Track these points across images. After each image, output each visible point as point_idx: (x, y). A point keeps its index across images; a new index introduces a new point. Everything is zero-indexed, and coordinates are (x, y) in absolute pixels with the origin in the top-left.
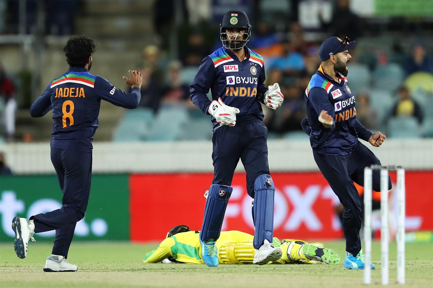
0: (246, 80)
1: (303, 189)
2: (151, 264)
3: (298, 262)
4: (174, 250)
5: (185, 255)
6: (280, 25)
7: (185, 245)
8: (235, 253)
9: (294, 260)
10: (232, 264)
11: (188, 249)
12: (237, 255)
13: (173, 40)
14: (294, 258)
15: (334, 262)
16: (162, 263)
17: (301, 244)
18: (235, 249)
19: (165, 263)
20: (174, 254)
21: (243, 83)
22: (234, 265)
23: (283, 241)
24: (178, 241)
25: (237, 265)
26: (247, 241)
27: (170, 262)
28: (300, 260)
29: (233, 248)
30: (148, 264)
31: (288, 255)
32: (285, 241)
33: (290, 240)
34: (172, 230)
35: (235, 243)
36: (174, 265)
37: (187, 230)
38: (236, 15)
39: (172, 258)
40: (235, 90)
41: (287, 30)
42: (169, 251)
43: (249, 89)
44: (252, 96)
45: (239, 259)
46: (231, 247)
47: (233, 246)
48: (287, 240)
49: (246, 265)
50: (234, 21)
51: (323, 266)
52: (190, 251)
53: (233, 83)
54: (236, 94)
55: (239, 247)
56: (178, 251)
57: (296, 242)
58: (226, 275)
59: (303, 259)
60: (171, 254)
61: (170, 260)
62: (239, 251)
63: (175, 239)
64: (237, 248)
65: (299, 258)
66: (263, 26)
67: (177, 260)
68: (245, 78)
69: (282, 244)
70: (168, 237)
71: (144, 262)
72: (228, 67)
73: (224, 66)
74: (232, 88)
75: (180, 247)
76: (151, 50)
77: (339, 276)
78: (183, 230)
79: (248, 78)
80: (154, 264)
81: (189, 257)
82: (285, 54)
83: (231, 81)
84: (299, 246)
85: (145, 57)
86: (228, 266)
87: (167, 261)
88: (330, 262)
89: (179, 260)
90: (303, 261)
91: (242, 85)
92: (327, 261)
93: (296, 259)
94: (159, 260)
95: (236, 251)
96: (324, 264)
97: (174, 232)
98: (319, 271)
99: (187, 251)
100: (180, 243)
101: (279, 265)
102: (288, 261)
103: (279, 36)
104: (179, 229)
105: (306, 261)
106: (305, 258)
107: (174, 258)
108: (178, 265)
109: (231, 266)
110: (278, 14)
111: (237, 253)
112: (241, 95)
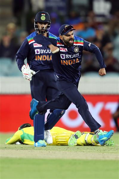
0: (46, 51)
1: (94, 104)
2: (10, 145)
3: (91, 145)
4: (22, 138)
5: (28, 140)
6: (83, 13)
7: (28, 134)
8: (56, 139)
9: (89, 143)
10: (55, 145)
11: (30, 136)
12: (57, 140)
13: (23, 20)
14: (89, 142)
15: (111, 145)
16: (16, 144)
17: (93, 135)
18: (56, 137)
19: (17, 144)
20: (22, 139)
21: (45, 53)
22: (55, 146)
23: (83, 133)
24: (24, 132)
25: (57, 146)
26: (63, 133)
27: (20, 144)
28: (92, 144)
29: (55, 136)
30: (8, 145)
31: (85, 141)
32: (84, 133)
33: (87, 132)
34: (22, 126)
35: (56, 134)
36: (22, 146)
37: (30, 126)
38: (44, 15)
39: (21, 142)
40: (40, 57)
41: (87, 16)
42: (20, 137)
43: (48, 56)
44: (50, 60)
45: (58, 142)
46: (54, 136)
47: (55, 135)
48: (85, 132)
49: (62, 146)
50: (43, 18)
51: (105, 147)
52: (31, 138)
53: (39, 53)
54: (41, 59)
55: (58, 136)
56: (25, 138)
57: (90, 134)
58: (51, 152)
59: (94, 143)
60: (21, 139)
61: (20, 143)
62: (58, 138)
63: (23, 131)
64: (57, 137)
65: (91, 142)
66: (73, 13)
67: (24, 143)
68: (46, 50)
69: (82, 134)
70: (19, 130)
71: (6, 143)
72: (36, 44)
73: (34, 44)
74: (38, 56)
75: (26, 136)
76: (11, 26)
77: (113, 153)
78: (27, 126)
79: (47, 50)
80: (11, 145)
81: (31, 141)
82: (85, 29)
83: (38, 52)
84: (92, 136)
85: (7, 29)
86: (52, 146)
87: (18, 143)
88: (109, 145)
89: (25, 142)
90: (94, 144)
91: (44, 54)
92: (107, 144)
93: (90, 143)
94: (14, 143)
95: (56, 138)
96: (105, 146)
97: (22, 127)
98: (103, 150)
99: (29, 138)
100: (26, 133)
101: (80, 146)
102: (86, 144)
103: (82, 19)
104: (25, 126)
105: (95, 144)
106: (95, 142)
107: (22, 142)
108: (24, 145)
109: (54, 146)
110: (82, 7)
111: (57, 139)
112: (43, 60)
